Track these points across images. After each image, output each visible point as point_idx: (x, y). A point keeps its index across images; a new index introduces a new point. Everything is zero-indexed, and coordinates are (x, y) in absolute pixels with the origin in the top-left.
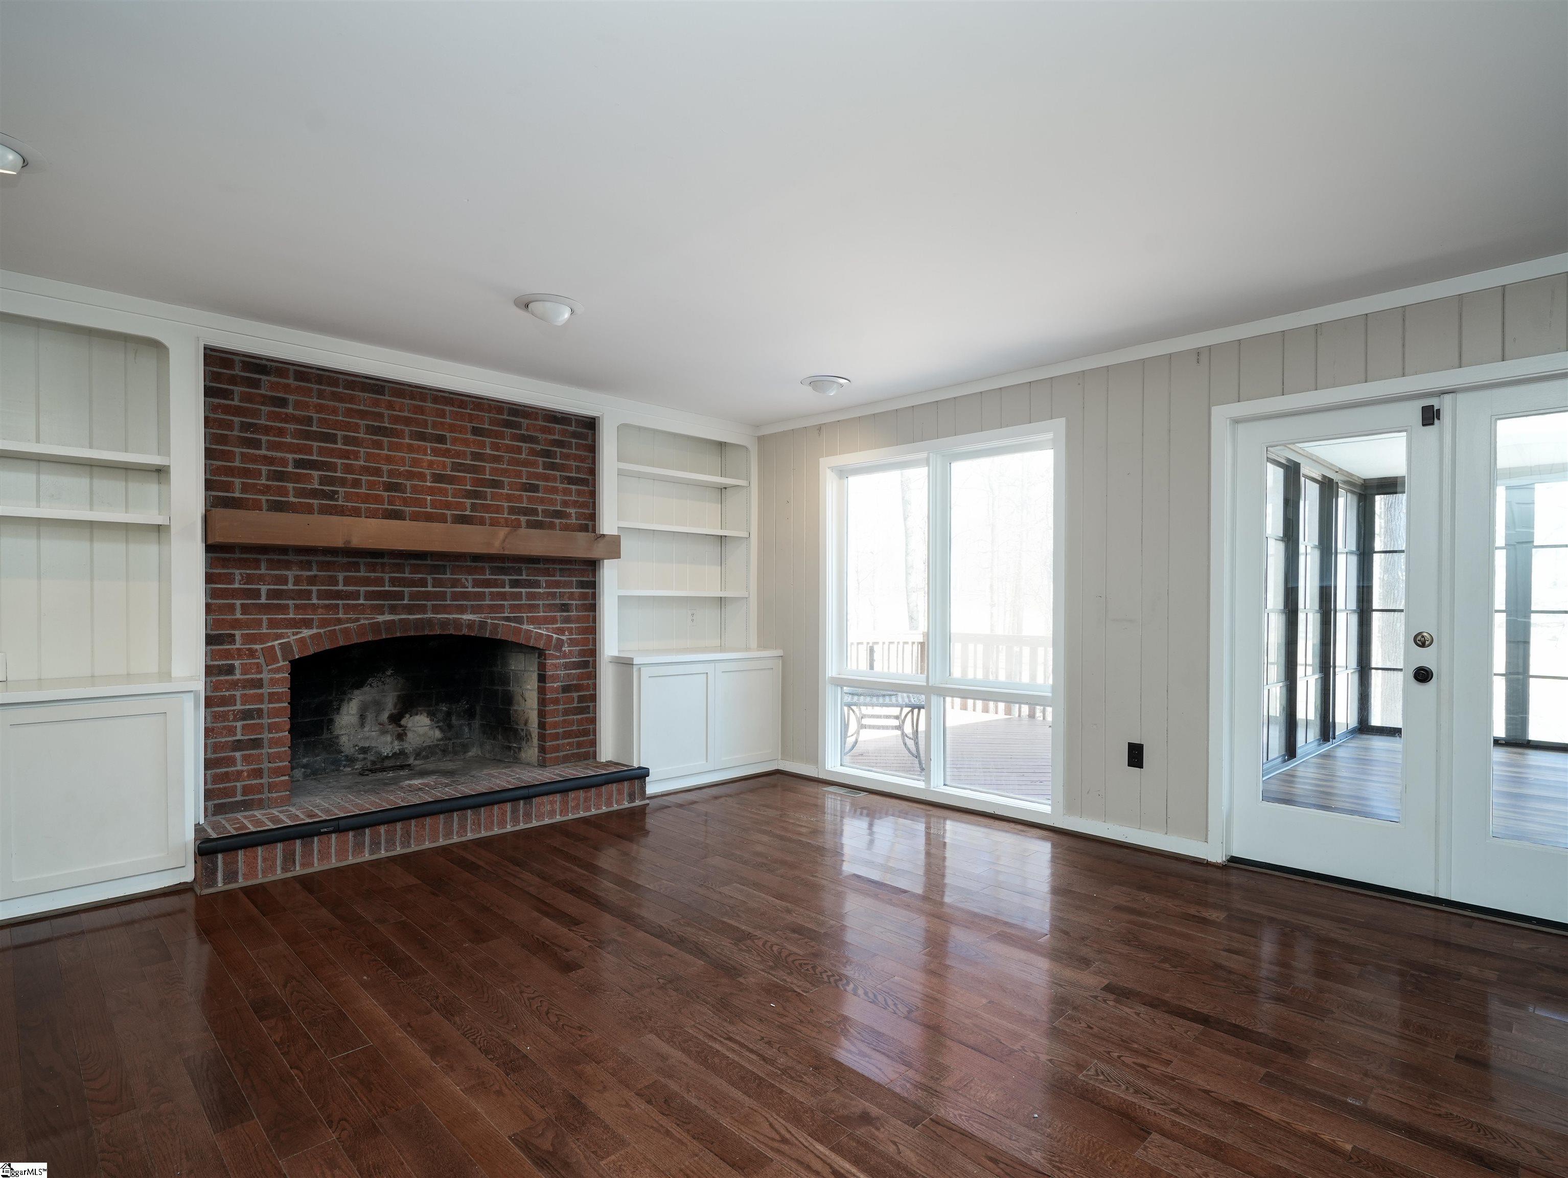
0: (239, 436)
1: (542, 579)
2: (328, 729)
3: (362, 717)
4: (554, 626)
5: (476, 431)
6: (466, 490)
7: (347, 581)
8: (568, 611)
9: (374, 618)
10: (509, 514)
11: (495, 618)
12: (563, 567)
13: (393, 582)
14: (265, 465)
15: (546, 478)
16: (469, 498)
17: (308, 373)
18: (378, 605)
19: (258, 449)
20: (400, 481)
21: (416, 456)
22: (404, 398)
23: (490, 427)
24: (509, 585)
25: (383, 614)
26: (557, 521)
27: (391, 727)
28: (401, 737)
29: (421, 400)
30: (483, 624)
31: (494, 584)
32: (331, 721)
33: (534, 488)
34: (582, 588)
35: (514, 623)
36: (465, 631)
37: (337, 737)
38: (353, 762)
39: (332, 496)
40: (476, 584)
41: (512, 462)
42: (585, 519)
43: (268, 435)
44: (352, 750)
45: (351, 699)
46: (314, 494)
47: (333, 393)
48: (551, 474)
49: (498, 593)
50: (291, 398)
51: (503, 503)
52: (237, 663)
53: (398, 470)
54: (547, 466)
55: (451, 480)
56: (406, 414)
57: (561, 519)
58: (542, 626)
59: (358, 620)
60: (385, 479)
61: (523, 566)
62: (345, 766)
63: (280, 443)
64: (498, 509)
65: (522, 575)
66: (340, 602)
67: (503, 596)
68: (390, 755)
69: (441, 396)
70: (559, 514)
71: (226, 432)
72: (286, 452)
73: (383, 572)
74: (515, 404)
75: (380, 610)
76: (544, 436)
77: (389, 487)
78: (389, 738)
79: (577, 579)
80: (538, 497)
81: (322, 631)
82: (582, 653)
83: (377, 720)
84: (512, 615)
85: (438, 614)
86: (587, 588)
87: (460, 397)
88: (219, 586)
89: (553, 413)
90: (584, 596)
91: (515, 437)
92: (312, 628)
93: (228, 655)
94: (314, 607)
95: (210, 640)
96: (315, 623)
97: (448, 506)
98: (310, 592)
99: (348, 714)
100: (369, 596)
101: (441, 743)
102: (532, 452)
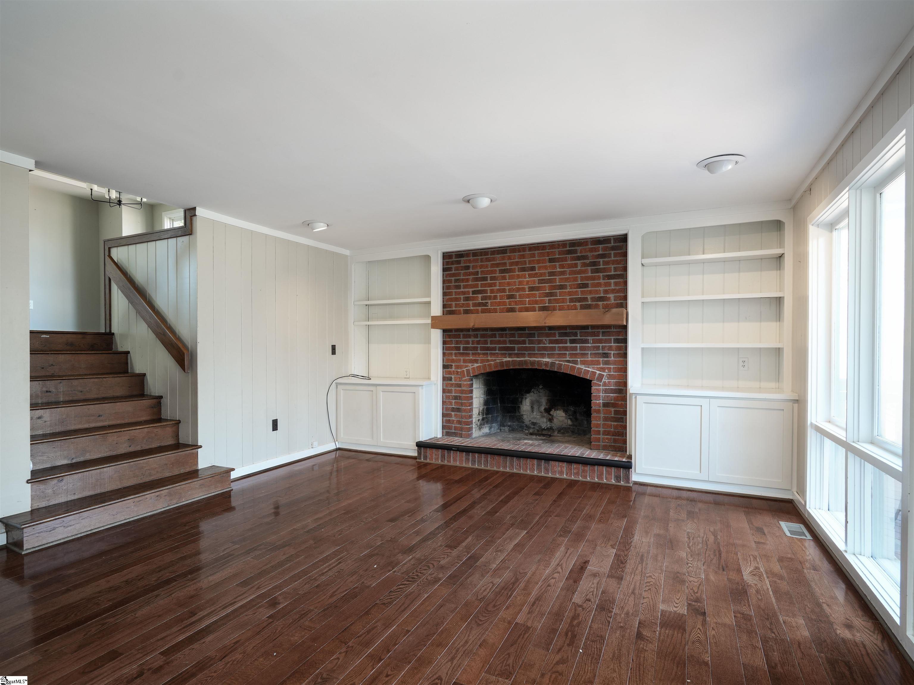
0: (454, 285)
1: (590, 338)
2: (518, 411)
3: (532, 408)
4: (599, 366)
5: (551, 261)
6: (545, 293)
7: (492, 342)
8: (607, 357)
9: (502, 359)
10: (570, 302)
11: (561, 361)
12: (605, 330)
13: (511, 342)
14: (462, 295)
15: (593, 278)
16: (547, 297)
17: (477, 252)
18: (504, 353)
19: (460, 289)
20: (514, 293)
21: (521, 280)
22: (516, 253)
23: (559, 256)
24: (570, 342)
25: (506, 357)
26: (600, 303)
27: (546, 414)
28: (551, 420)
29: (523, 252)
30: (553, 364)
31: (561, 342)
32: (519, 407)
33: (585, 286)
34: (618, 343)
35: (572, 363)
36: (544, 367)
37: (522, 415)
38: (529, 428)
39: (485, 304)
40: (551, 342)
41: (571, 273)
42: (620, 300)
43: (463, 282)
44: (529, 423)
45: (526, 398)
46: (480, 304)
47: (486, 258)
48: (596, 276)
49: (563, 347)
50: (471, 265)
51: (566, 297)
52: (453, 376)
53: (513, 288)
54: (593, 271)
55: (538, 289)
56: (517, 260)
57: (603, 301)
58: (590, 366)
59: (495, 360)
60: (508, 293)
61: (578, 331)
62: (525, 430)
63: (467, 285)
64: (563, 301)
65: (577, 336)
66: (489, 352)
67: (566, 349)
68: (546, 428)
69: (533, 247)
70: (601, 299)
71: (450, 284)
72: (469, 288)
73: (506, 338)
74: (573, 240)
75: (504, 355)
76: (592, 254)
77: (510, 297)
78: (545, 420)
79: (615, 337)
80: (588, 291)
81: (481, 365)
82: (617, 384)
83: (539, 410)
84: (571, 359)
85: (531, 358)
86: (622, 343)
87: (542, 245)
88: (448, 346)
89: (598, 239)
90: (619, 348)
91: (573, 259)
92: (478, 363)
93: (450, 373)
94: (479, 354)
95: (445, 367)
96: (479, 361)
97: (536, 302)
98: (477, 347)
99: (526, 405)
100: (501, 349)
101: (571, 427)
102: (584, 265)
